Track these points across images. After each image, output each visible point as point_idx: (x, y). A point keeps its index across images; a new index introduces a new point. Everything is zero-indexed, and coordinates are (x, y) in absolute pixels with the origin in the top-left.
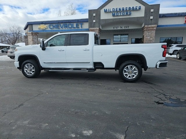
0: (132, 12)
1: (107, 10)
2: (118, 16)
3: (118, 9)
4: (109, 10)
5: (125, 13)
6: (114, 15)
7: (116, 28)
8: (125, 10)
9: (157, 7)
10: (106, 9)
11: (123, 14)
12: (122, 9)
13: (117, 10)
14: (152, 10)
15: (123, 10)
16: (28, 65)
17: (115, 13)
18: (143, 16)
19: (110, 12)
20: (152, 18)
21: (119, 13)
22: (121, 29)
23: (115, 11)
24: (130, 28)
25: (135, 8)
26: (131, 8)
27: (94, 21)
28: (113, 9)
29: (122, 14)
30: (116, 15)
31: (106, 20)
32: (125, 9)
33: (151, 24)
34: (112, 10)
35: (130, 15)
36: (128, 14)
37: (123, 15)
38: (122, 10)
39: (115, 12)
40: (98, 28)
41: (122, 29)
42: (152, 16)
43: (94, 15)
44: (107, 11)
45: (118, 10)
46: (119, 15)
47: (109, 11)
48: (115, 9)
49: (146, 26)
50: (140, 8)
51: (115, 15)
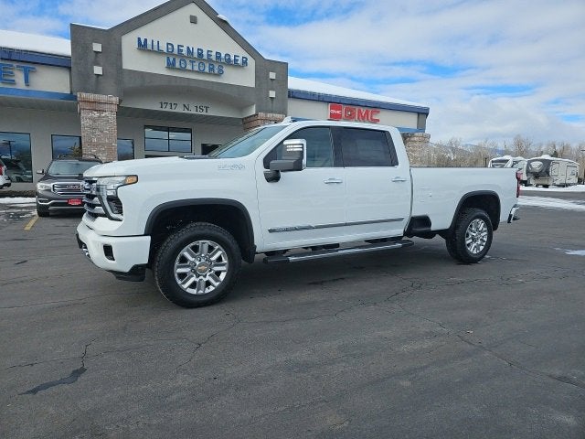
0: (225, 69)
1: (149, 43)
2: (183, 70)
3: (185, 49)
4: (155, 44)
5: (207, 65)
6: (171, 66)
7: (169, 106)
8: (205, 57)
9: (282, 69)
10: (146, 40)
11: (202, 69)
12: (195, 51)
13: (180, 51)
14: (272, 75)
15: (200, 55)
16: (195, 249)
17: (174, 59)
18: (253, 85)
19: (160, 52)
20: (272, 94)
21: (188, 62)
22: (186, 111)
23: (176, 52)
24: (211, 113)
25: (232, 58)
26: (223, 56)
27: (98, 70)
28: (168, 44)
29: (196, 68)
30: (177, 65)
31: (142, 75)
32: (205, 53)
33: (272, 112)
34: (163, 47)
35: (220, 74)
36: (216, 71)
37: (201, 72)
38: (196, 55)
39: (174, 57)
40: (115, 100)
41: (189, 112)
42: (273, 89)
43: (97, 47)
44: (149, 47)
45: (185, 52)
46: (189, 67)
47: (156, 49)
48: (176, 47)
49: (261, 115)
50: (245, 63)
51: (174, 64)
